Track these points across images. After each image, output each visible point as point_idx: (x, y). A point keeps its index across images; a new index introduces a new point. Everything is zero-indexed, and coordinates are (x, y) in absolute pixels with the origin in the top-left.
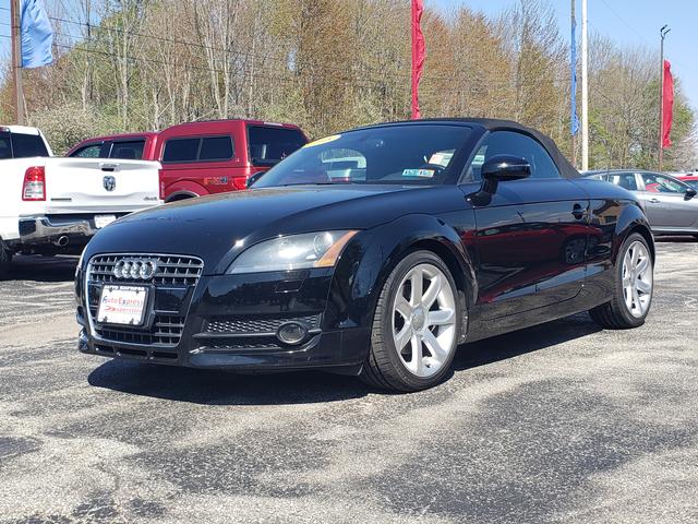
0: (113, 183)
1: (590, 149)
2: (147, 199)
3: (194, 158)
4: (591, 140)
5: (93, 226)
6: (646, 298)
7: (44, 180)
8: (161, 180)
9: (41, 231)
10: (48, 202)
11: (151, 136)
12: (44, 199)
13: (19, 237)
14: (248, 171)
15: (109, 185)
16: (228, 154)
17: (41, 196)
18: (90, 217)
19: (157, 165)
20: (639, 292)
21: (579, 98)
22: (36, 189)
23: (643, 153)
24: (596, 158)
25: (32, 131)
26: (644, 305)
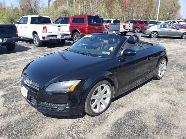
0: (60, 29)
1: (159, 14)
2: (67, 32)
3: (77, 22)
4: (159, 12)
5: (56, 38)
6: (164, 72)
7: (46, 29)
8: (70, 28)
9: (46, 39)
10: (47, 33)
11: (70, 17)
12: (46, 33)
13: (42, 39)
14: (87, 26)
15: (59, 29)
16: (83, 22)
17: (46, 32)
18: (56, 36)
19: (69, 25)
20: (162, 71)
21: (158, 4)
22: (45, 30)
23: (169, 14)
24: (160, 15)
25: (47, 17)
26: (163, 74)
